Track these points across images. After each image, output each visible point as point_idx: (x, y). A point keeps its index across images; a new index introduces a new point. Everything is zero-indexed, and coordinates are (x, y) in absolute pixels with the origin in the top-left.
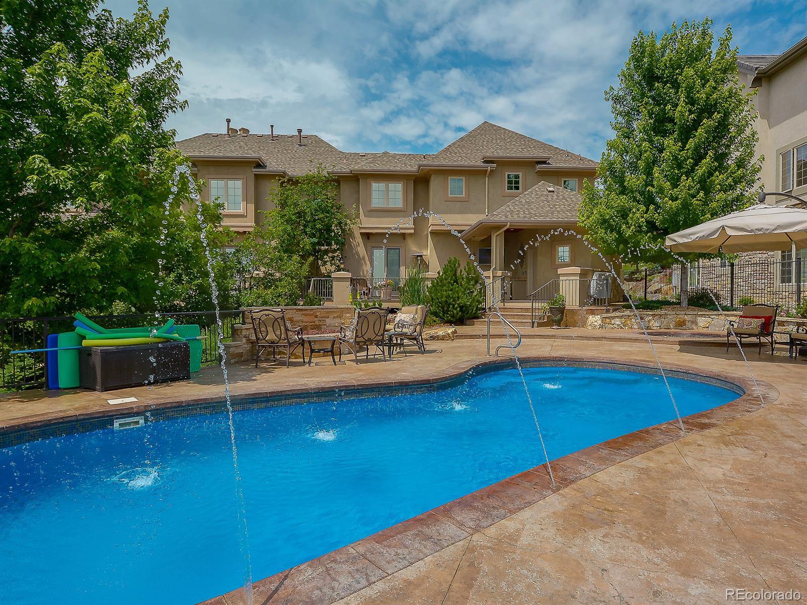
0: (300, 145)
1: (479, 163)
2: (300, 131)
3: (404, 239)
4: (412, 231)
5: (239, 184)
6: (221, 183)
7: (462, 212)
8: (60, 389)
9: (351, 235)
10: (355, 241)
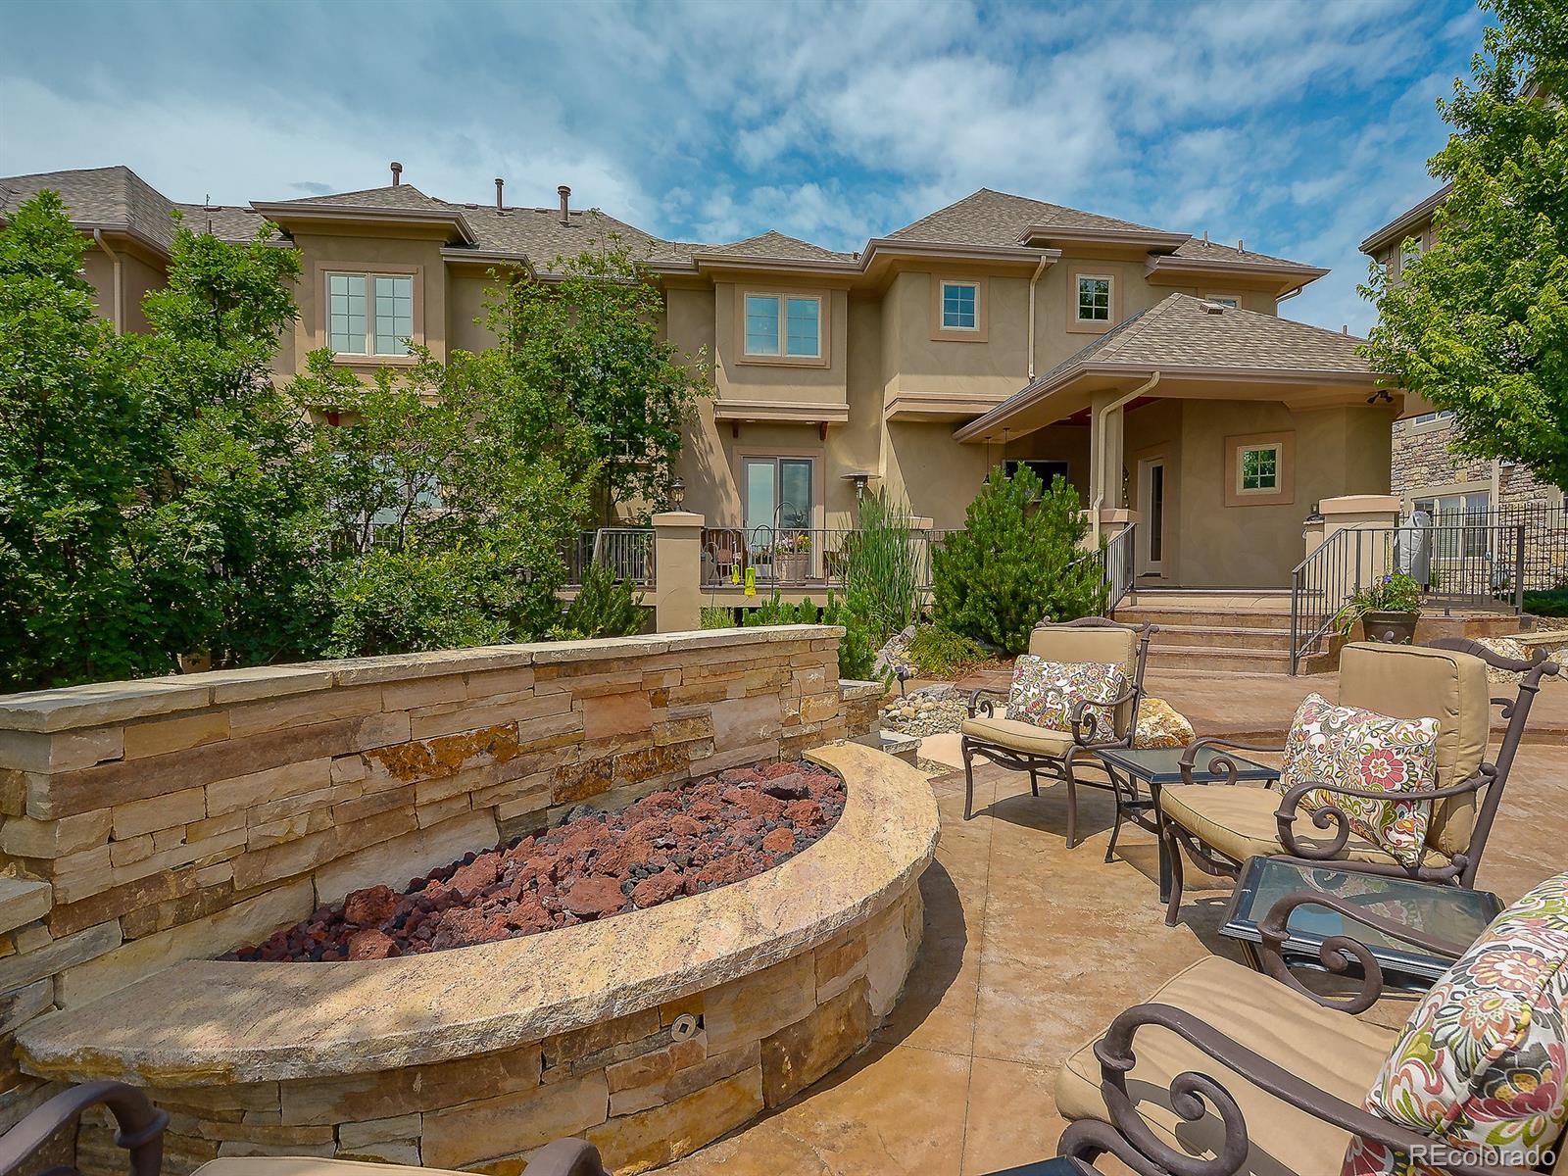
0: (566, 226)
1: (1018, 246)
3: (823, 437)
4: (844, 418)
5: (405, 286)
6: (358, 284)
7: (972, 370)
9: (694, 424)
10: (703, 439)
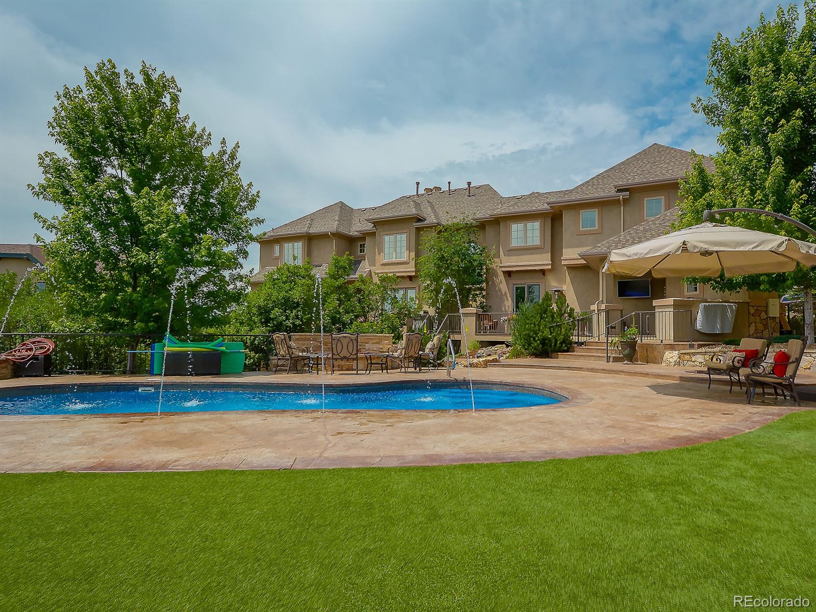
0: (469, 196)
1: (613, 192)
2: (469, 184)
3: (543, 275)
4: (550, 267)
5: (404, 236)
6: (392, 238)
8: (154, 374)
9: (495, 273)
10: (498, 279)
